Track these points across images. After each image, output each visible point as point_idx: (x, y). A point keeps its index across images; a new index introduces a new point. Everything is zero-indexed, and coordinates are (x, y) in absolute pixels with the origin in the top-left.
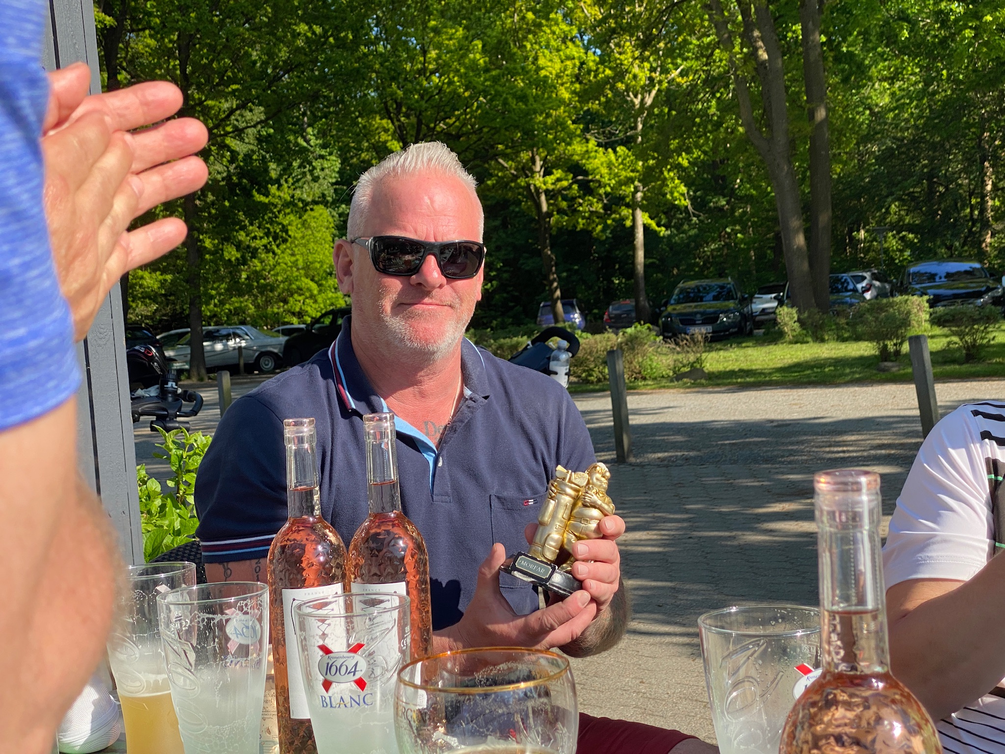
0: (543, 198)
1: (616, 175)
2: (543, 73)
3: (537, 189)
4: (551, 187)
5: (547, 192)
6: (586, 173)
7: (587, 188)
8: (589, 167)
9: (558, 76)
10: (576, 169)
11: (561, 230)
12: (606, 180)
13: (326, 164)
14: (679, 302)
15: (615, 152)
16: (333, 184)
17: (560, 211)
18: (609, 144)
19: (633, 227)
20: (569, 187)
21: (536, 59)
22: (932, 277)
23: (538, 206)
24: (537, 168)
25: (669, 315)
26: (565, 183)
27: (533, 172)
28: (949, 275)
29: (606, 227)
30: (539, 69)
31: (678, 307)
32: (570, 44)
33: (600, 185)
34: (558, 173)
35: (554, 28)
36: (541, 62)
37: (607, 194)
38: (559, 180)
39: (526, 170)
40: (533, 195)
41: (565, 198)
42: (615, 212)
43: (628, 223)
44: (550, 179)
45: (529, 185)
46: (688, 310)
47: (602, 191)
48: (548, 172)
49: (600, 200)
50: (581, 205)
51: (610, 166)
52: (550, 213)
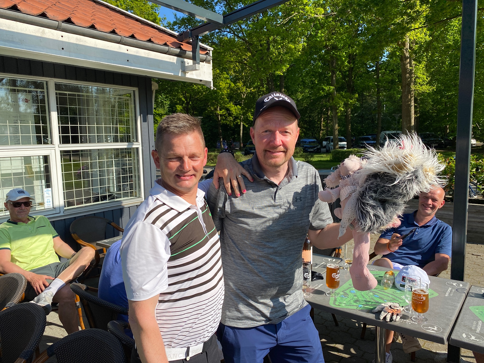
0: (219, 116)
1: (237, 112)
2: (221, 87)
3: (218, 114)
4: (221, 114)
6: (230, 111)
7: (230, 114)
8: (231, 110)
9: (224, 88)
10: (228, 110)
11: (223, 124)
12: (234, 113)
14: (249, 144)
15: (237, 107)
16: (168, 108)
17: (224, 120)
18: (236, 105)
19: (240, 125)
20: (225, 114)
21: (219, 82)
22: (305, 142)
23: (218, 118)
24: (218, 109)
25: (247, 148)
26: (225, 113)
27: (217, 110)
28: (309, 142)
29: (234, 124)
30: (220, 85)
31: (249, 146)
32: (227, 80)
33: (233, 114)
34: (223, 111)
35: (224, 75)
37: (235, 116)
38: (223, 112)
39: (216, 109)
40: (217, 115)
41: (224, 116)
42: (236, 121)
43: (239, 123)
44: (221, 112)
45: (216, 113)
46: (251, 146)
47: (233, 116)
48: (221, 110)
49: (233, 117)
50: (228, 118)
51: (235, 109)
52: (221, 120)
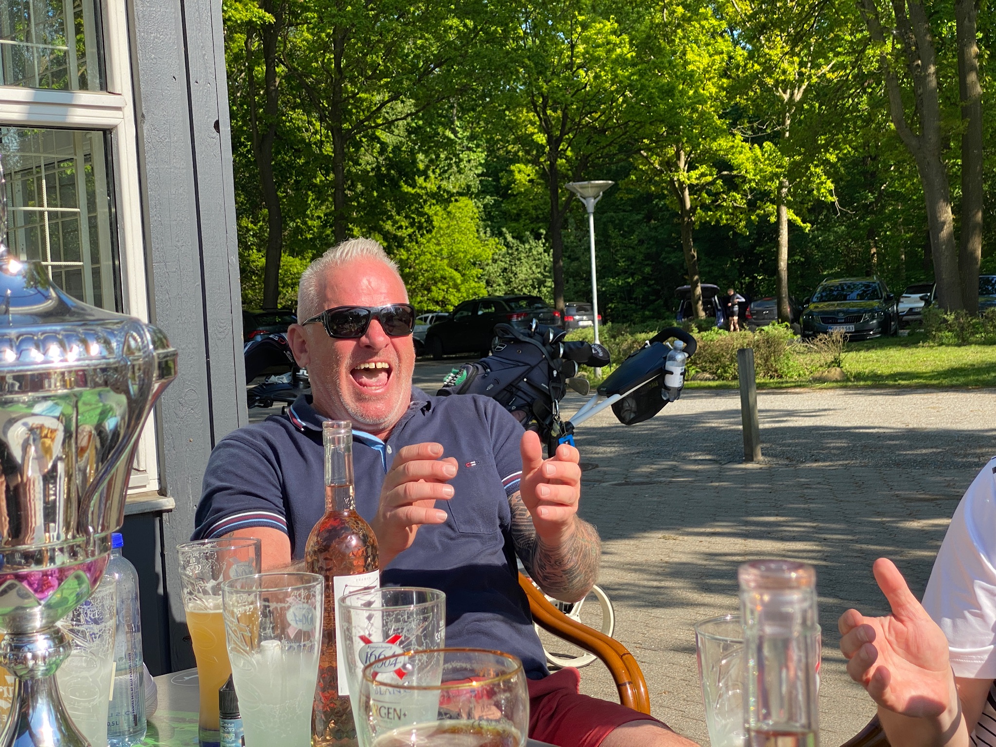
0: (687, 192)
1: (761, 170)
2: (690, 68)
3: (681, 184)
4: (695, 182)
5: (691, 187)
6: (730, 168)
7: (732, 184)
8: (735, 162)
9: (706, 71)
10: (722, 165)
11: (705, 225)
12: (750, 176)
13: (473, 156)
14: (821, 300)
15: (761, 147)
16: (478, 176)
17: (705, 208)
18: (756, 140)
19: (778, 223)
20: (713, 183)
21: (684, 53)
23: (682, 201)
24: (682, 164)
25: (811, 313)
26: (710, 179)
27: (678, 167)
29: (749, 223)
30: (686, 63)
31: (821, 305)
32: (719, 39)
33: (744, 180)
34: (703, 169)
35: (703, 23)
36: (689, 56)
37: (752, 190)
38: (703, 175)
39: (671, 165)
40: (677, 190)
41: (709, 193)
42: (759, 208)
43: (773, 219)
44: (694, 174)
45: (672, 181)
46: (832, 308)
47: (746, 187)
48: (691, 167)
49: (744, 195)
50: (724, 200)
51: (756, 161)
52: (693, 209)
